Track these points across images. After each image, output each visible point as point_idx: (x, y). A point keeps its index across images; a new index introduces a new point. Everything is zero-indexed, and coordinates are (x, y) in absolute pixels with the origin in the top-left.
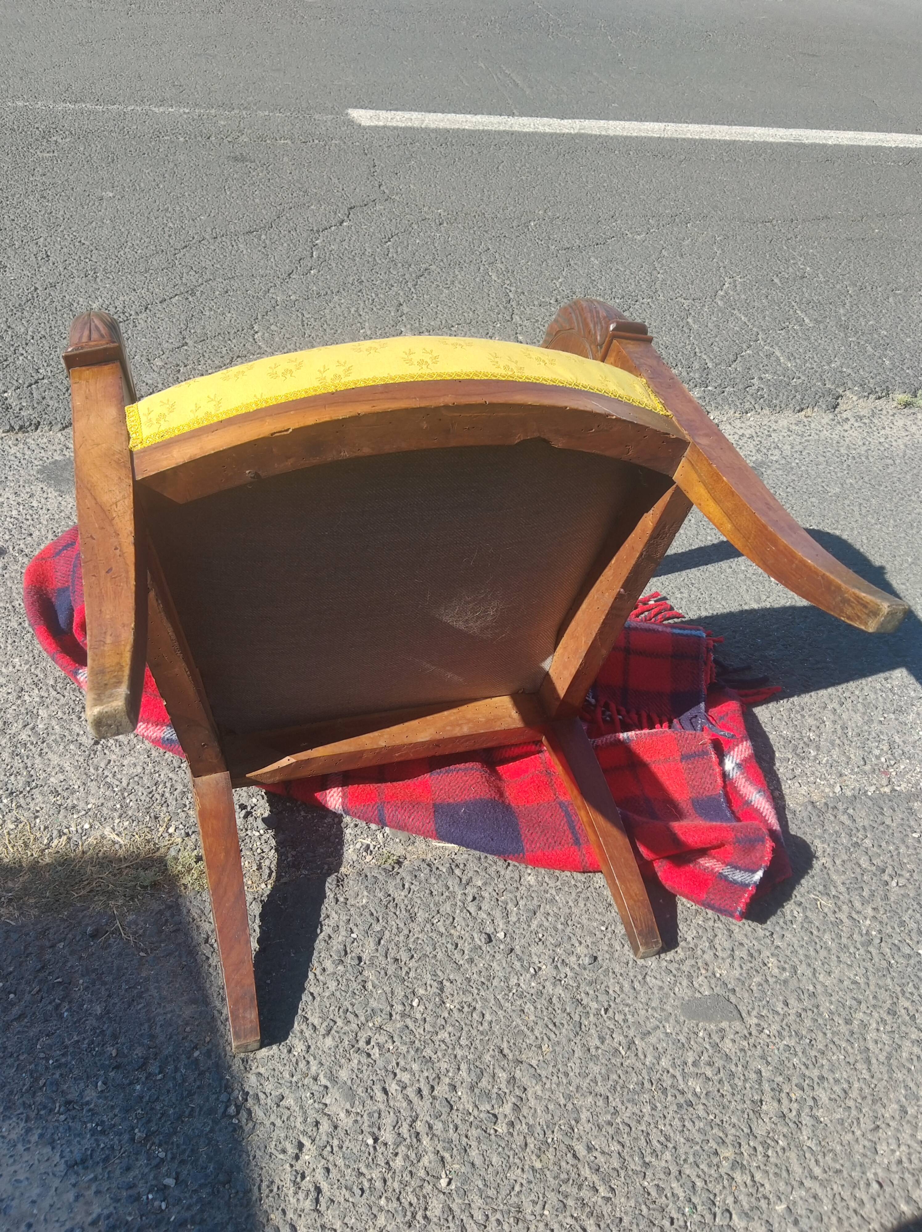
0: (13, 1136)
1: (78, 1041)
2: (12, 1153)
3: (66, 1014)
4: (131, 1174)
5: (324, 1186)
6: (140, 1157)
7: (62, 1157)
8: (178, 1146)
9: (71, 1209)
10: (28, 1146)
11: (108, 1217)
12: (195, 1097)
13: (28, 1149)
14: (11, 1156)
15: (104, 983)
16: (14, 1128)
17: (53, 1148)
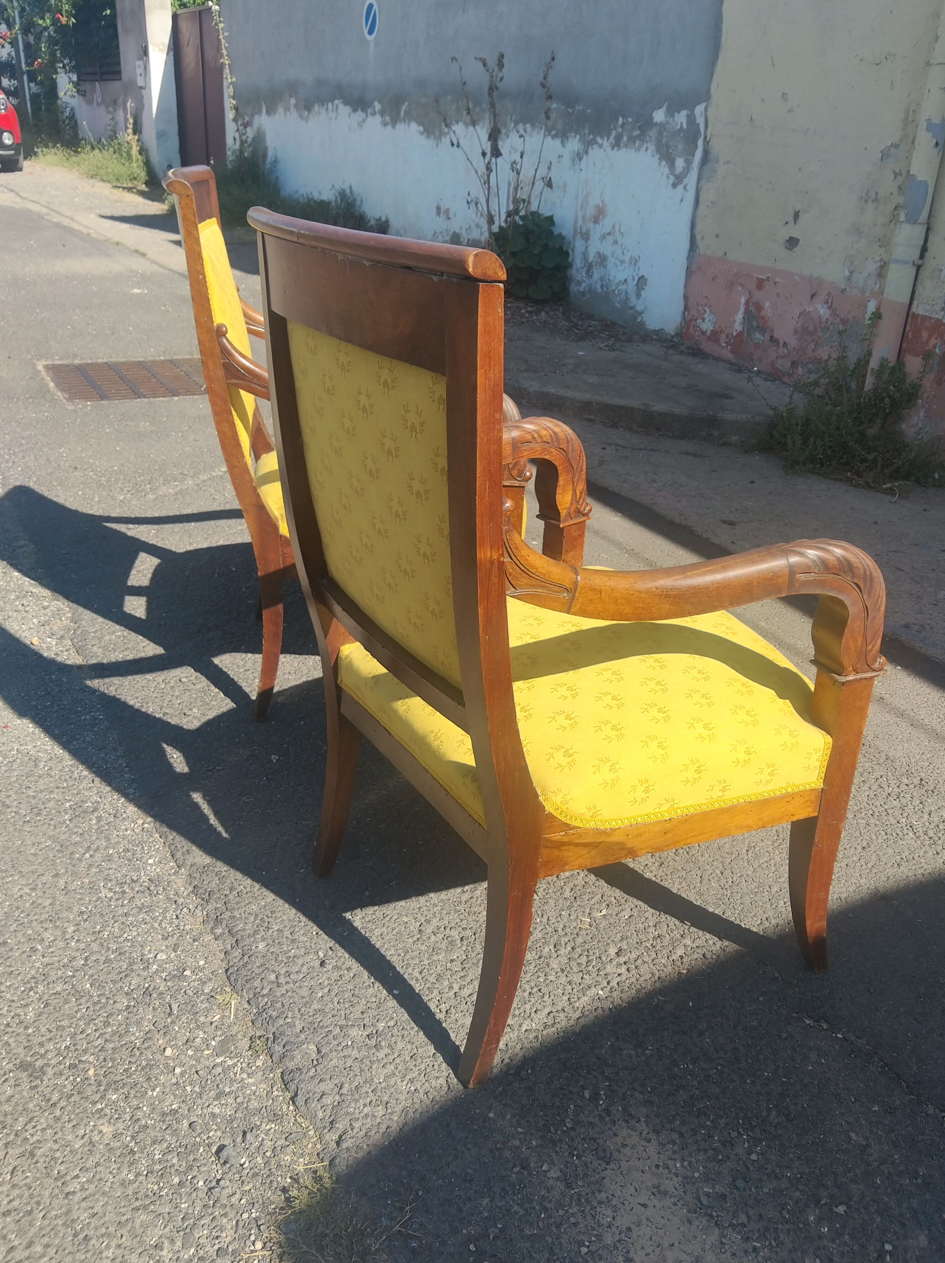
0: (609, 1212)
1: (518, 1204)
2: (621, 1205)
3: (499, 1226)
4: (593, 1120)
5: (547, 1010)
6: (580, 1120)
7: (606, 1169)
8: (562, 1099)
9: (633, 1147)
10: (611, 1197)
11: (627, 1122)
12: (524, 1103)
13: (613, 1195)
14: (623, 1204)
15: (460, 1210)
16: (604, 1215)
17: (604, 1178)
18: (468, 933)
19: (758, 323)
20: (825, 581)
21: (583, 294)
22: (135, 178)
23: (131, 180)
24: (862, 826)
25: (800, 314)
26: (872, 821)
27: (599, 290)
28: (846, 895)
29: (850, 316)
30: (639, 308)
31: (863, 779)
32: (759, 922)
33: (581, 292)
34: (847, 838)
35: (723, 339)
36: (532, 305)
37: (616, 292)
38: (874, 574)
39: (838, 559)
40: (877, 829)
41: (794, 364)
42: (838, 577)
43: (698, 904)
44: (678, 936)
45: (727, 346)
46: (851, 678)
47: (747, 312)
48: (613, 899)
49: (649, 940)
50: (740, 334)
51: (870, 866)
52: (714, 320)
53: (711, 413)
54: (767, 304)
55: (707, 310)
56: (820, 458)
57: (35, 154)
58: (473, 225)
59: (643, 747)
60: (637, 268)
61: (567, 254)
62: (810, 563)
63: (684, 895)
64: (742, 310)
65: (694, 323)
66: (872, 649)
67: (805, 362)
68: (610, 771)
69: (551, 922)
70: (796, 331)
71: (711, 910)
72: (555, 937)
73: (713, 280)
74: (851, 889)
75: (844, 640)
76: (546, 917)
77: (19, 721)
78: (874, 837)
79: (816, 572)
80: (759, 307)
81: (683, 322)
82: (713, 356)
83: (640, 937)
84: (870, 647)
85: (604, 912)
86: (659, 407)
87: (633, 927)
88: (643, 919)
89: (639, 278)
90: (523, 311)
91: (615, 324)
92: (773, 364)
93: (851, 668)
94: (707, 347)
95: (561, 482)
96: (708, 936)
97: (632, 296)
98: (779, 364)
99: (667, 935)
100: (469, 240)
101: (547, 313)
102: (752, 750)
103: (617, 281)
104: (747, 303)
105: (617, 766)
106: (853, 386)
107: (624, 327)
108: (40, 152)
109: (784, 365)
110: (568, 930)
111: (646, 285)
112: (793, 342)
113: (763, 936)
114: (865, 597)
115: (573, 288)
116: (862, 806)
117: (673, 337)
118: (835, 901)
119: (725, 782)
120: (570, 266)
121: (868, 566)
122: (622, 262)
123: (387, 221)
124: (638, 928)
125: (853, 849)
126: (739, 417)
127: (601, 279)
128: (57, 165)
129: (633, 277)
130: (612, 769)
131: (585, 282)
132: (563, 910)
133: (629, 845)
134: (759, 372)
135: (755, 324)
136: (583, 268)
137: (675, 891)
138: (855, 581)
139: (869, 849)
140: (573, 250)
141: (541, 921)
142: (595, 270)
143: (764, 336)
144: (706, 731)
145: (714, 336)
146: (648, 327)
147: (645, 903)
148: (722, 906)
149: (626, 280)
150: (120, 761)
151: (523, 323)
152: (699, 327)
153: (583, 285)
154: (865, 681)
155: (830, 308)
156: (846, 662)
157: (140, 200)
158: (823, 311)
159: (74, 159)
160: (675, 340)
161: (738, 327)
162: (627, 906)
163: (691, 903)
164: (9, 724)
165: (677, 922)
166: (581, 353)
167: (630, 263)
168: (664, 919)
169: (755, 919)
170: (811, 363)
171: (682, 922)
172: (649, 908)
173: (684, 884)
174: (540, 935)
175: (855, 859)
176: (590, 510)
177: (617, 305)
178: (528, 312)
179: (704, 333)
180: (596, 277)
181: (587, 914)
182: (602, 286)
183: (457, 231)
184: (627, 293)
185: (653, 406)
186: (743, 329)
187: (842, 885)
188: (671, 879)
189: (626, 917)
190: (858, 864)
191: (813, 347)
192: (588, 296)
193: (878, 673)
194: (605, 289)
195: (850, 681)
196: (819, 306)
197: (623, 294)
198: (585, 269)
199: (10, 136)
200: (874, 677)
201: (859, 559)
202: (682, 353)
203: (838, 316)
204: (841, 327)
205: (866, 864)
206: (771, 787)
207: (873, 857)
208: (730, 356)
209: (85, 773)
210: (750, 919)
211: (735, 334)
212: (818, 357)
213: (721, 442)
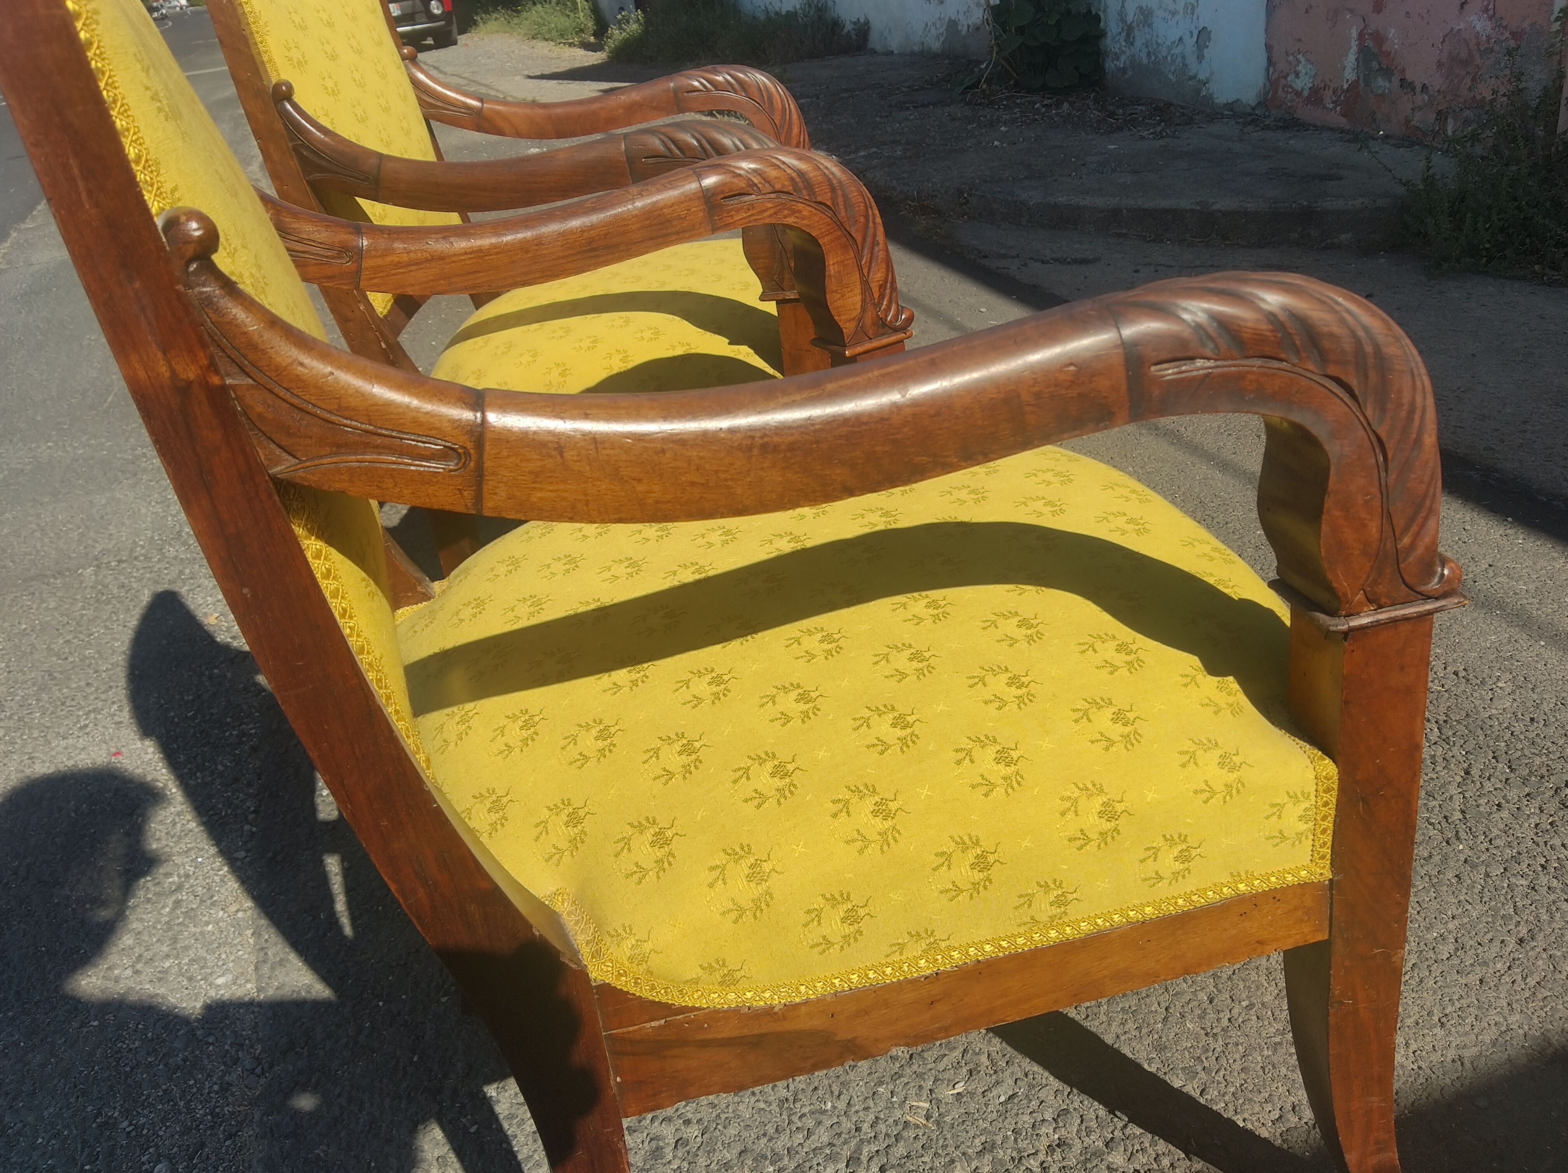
18: (693, 1131)
19: (1380, 65)
20: (1241, 376)
21: (1123, 70)
22: (582, 31)
23: (577, 33)
24: (1519, 892)
25: (1445, 36)
26: (1544, 880)
27: (1145, 61)
28: (1474, 1051)
29: (1526, 25)
30: (1202, 76)
31: (1527, 790)
32: (1276, 1114)
33: (1120, 69)
34: (1484, 919)
35: (1328, 98)
36: (1050, 96)
37: (1169, 58)
38: (1391, 350)
39: (1271, 317)
40: (1552, 897)
41: (1441, 116)
42: (1276, 364)
43: (1153, 1069)
44: (1100, 1144)
45: (1335, 108)
46: (1364, 620)
47: (1363, 50)
48: (984, 1059)
49: (1036, 1154)
50: (1354, 85)
51: (1531, 981)
52: (1313, 73)
53: (1305, 203)
54: (1393, 31)
55: (1302, 59)
56: (1486, 249)
57: (475, 23)
58: (972, 5)
59: (835, 816)
60: (1195, 17)
61: (1097, 18)
62: (1186, 333)
63: (1126, 1051)
64: (1354, 48)
65: (1283, 81)
66: (1412, 546)
67: (1457, 110)
68: (750, 878)
69: (853, 1109)
70: (1440, 64)
71: (1177, 1084)
72: (853, 1143)
73: (1307, 11)
74: (1487, 1038)
75: (1325, 528)
76: (845, 1098)
77: (139, 744)
78: (1545, 917)
79: (1208, 353)
80: (1379, 38)
81: (1268, 84)
82: (1314, 126)
83: (1020, 1145)
84: (1406, 541)
85: (959, 1088)
86: (1223, 204)
87: (1009, 1123)
88: (1034, 1103)
89: (1200, 32)
90: (1038, 105)
91: (1170, 104)
92: (1408, 121)
93: (1360, 596)
94: (1305, 113)
95: (832, 268)
96: (1162, 1146)
97: (1191, 60)
98: (1417, 119)
99: (1077, 1141)
100: (969, 27)
101: (1071, 104)
102: (1119, 807)
103: (1168, 43)
104: (1361, 36)
105: (767, 867)
106: (1540, 132)
107: (1182, 107)
108: (480, 20)
109: (1424, 119)
110: (882, 1127)
111: (1210, 40)
112: (1437, 82)
113: (1279, 1149)
114: (1369, 413)
115: (1110, 65)
116: (1523, 848)
117: (1253, 109)
118: (1449, 1065)
119: (1060, 886)
120: (1103, 34)
121: (1366, 329)
122: (1174, 13)
123: (867, 23)
124: (1019, 1126)
125: (1497, 943)
126: (1350, 203)
127: (1147, 44)
128: (497, 32)
129: (1191, 33)
130: (755, 875)
131: (1125, 52)
132: (880, 1083)
133: (844, 1034)
134: (1386, 137)
135: (1375, 64)
136: (1120, 33)
137: (1109, 1039)
138: (1332, 370)
139: (1533, 944)
140: (1105, 11)
141: (834, 1107)
142: (1137, 33)
143: (1390, 82)
144: (1001, 766)
145: (1315, 97)
146: (1217, 101)
147: (1046, 1067)
148: (1202, 1075)
149: (1181, 39)
150: (248, 804)
151: (1036, 120)
152: (1291, 87)
153: (1123, 58)
154: (1408, 626)
155: (1490, 18)
156: (1342, 582)
157: (582, 52)
158: (1481, 25)
159: (516, 20)
160: (1257, 112)
161: (1350, 75)
162: (1007, 1073)
163: (1139, 1067)
164: (123, 749)
165: (1102, 1112)
166: (1113, 147)
167: (1185, 12)
168: (1076, 1104)
169: (1268, 1107)
170: (1469, 109)
171: (1112, 1112)
172: (1051, 1078)
173: (1130, 1025)
174: (825, 1139)
175: (1499, 966)
176: (910, 320)
177: (1171, 76)
178: (1045, 106)
179: (1298, 94)
180: (1139, 42)
181: (925, 1092)
182: (1149, 54)
183: (953, 18)
184: (1183, 57)
185: (1213, 203)
186: (1358, 78)
187: (1468, 1028)
188: (1107, 1014)
189: (1002, 1099)
190: (1506, 979)
191: (1469, 84)
192: (1130, 73)
193: (1438, 604)
194: (1153, 58)
195: (1362, 628)
196: (1474, 18)
197: (1179, 59)
198: (1124, 34)
199: (439, 4)
200: (1430, 613)
201: (1335, 312)
202: (1266, 128)
203: (1505, 28)
204: (1512, 44)
205: (1524, 979)
206: (1190, 884)
207: (1540, 963)
208: (1343, 122)
209: (193, 825)
210: (1257, 1108)
211: (1345, 86)
212: (1479, 97)
213: (1323, 245)
